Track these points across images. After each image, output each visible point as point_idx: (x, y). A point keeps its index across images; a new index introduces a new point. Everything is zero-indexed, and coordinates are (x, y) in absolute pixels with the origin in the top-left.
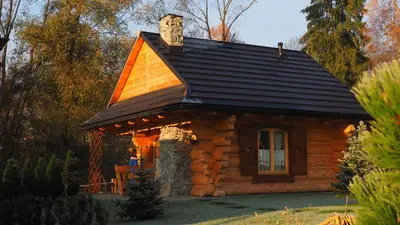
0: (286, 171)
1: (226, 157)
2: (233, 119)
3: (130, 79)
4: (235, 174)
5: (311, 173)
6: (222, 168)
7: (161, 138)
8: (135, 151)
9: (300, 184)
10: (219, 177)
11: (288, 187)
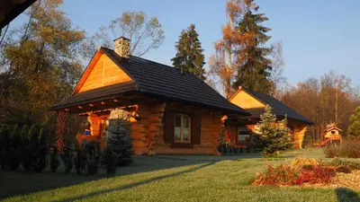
0: (189, 141)
1: (158, 129)
2: (164, 105)
3: (89, 78)
4: (161, 141)
5: (202, 143)
6: (155, 137)
7: (111, 117)
8: (89, 125)
9: (197, 150)
10: (152, 142)
11: (189, 151)
